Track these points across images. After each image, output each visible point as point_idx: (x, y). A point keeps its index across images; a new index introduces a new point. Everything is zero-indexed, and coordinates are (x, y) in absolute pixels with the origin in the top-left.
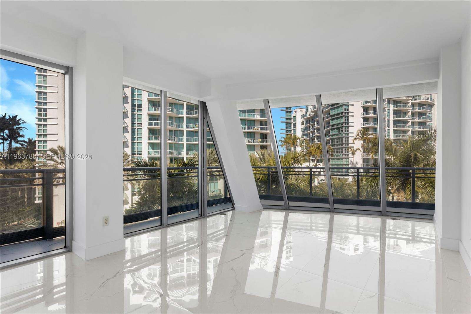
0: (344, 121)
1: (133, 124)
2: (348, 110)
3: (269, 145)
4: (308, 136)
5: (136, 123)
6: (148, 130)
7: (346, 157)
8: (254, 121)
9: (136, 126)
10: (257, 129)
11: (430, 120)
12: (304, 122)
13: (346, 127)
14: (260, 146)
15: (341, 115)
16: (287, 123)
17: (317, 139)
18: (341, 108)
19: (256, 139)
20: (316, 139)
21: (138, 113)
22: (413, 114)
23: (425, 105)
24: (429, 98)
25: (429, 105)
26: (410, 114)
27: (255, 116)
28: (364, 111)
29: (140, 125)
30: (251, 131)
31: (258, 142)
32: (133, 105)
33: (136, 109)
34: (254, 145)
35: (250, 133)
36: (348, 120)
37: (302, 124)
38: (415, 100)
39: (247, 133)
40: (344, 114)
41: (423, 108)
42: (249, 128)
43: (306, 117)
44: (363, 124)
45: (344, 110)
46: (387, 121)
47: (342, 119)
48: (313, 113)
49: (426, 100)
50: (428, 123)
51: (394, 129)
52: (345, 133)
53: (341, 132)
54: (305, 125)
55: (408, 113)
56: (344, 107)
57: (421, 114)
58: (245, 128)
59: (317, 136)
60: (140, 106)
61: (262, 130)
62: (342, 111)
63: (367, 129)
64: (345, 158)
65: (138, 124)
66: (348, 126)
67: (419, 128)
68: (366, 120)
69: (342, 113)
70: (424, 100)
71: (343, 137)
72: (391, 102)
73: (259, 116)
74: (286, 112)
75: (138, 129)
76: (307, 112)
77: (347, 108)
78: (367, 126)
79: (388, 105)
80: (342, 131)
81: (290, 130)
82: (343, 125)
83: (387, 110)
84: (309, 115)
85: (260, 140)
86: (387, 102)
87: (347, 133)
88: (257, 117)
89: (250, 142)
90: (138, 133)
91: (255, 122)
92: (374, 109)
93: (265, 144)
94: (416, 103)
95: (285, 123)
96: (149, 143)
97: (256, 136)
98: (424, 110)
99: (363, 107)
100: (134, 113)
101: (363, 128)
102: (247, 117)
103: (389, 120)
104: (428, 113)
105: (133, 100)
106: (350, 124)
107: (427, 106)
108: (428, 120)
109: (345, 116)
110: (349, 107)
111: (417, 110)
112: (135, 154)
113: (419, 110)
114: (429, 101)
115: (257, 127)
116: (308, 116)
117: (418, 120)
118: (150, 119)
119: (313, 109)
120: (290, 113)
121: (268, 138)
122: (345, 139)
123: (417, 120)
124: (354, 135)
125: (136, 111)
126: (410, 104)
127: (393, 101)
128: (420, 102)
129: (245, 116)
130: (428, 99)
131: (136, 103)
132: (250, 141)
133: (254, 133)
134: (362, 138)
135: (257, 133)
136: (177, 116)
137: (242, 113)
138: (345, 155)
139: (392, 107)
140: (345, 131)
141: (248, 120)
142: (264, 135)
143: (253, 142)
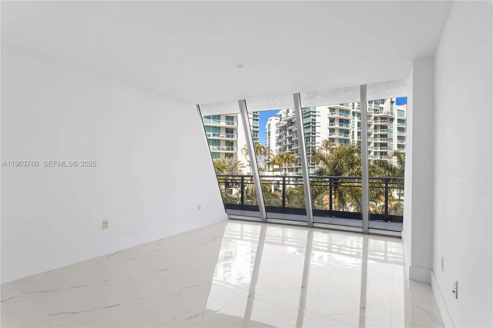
0: (311, 131)
2: (315, 120)
3: (234, 153)
4: (282, 145)
7: (313, 166)
8: (219, 128)
10: (223, 136)
11: (390, 132)
12: (278, 130)
13: (313, 136)
14: (225, 154)
15: (308, 125)
16: (254, 131)
17: (289, 148)
18: (309, 118)
19: (221, 147)
20: (287, 148)
22: (376, 127)
23: (386, 118)
24: (390, 112)
25: (390, 119)
26: (373, 127)
27: (221, 122)
28: (330, 122)
30: (216, 138)
31: (223, 149)
34: (219, 153)
35: (215, 140)
36: (315, 131)
37: (277, 133)
38: (378, 113)
40: (311, 124)
41: (384, 122)
42: (214, 135)
43: (280, 126)
44: (329, 135)
45: (311, 120)
46: (351, 132)
47: (309, 129)
48: (286, 122)
49: (387, 114)
50: (389, 136)
51: (358, 140)
52: (312, 143)
53: (308, 142)
54: (279, 134)
55: (372, 125)
56: (311, 117)
57: (383, 127)
58: (210, 135)
59: (289, 145)
61: (228, 137)
62: (309, 121)
63: (332, 140)
64: (312, 168)
66: (315, 136)
67: (381, 140)
68: (332, 131)
69: (309, 123)
70: (385, 114)
71: (310, 147)
72: (356, 114)
73: (225, 123)
74: (253, 120)
76: (280, 121)
77: (314, 118)
78: (333, 136)
79: (353, 117)
80: (309, 140)
81: (257, 139)
82: (310, 134)
83: (351, 122)
84: (283, 124)
85: (225, 147)
86: (351, 115)
87: (314, 143)
88: (223, 124)
89: (214, 150)
91: (221, 129)
92: (339, 120)
93: (230, 152)
94: (378, 116)
97: (221, 143)
98: (385, 123)
99: (330, 118)
101: (329, 138)
102: (212, 123)
103: (354, 131)
104: (389, 126)
106: (317, 134)
107: (388, 120)
108: (389, 133)
109: (312, 126)
110: (316, 118)
111: (379, 123)
113: (381, 123)
114: (390, 115)
115: (223, 134)
116: (281, 125)
117: (381, 132)
119: (285, 118)
121: (234, 146)
122: (312, 148)
123: (379, 132)
124: (320, 145)
126: (373, 117)
127: (357, 114)
128: (382, 115)
129: (210, 123)
130: (388, 113)
132: (215, 148)
133: (219, 140)
134: (325, 148)
135: (223, 140)
137: (206, 119)
138: (312, 164)
139: (356, 120)
140: (312, 141)
141: (213, 127)
142: (230, 142)
143: (217, 149)
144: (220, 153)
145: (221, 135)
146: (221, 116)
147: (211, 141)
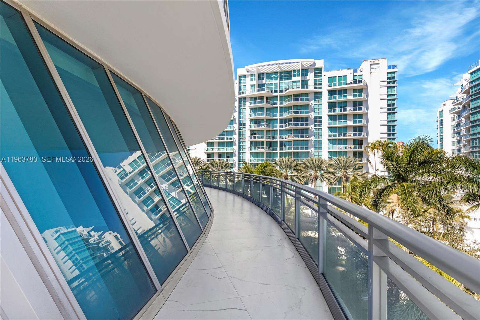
1: (240, 138)
3: (364, 151)
5: (241, 138)
6: (250, 143)
8: (346, 127)
9: (242, 140)
10: (350, 135)
14: (353, 153)
16: (389, 127)
19: (348, 146)
21: (243, 130)
27: (348, 122)
29: (245, 139)
30: (342, 137)
32: (240, 124)
33: (241, 127)
34: (346, 152)
35: (341, 139)
39: (338, 140)
42: (340, 135)
54: (456, 121)
58: (336, 135)
60: (244, 124)
61: (355, 135)
65: (243, 138)
73: (352, 122)
75: (243, 142)
85: (352, 146)
88: (350, 123)
89: (340, 149)
90: (243, 145)
91: (348, 129)
93: (359, 150)
95: (387, 126)
96: (251, 153)
97: (348, 142)
100: (241, 130)
105: (239, 121)
112: (241, 161)
118: (251, 134)
120: (395, 114)
121: (363, 144)
125: (242, 128)
131: (242, 122)
132: (341, 147)
133: (346, 139)
135: (350, 139)
136: (272, 129)
141: (339, 127)
142: (358, 140)
143: (344, 148)
144: (348, 152)
145: (348, 134)
146: (348, 116)
147: (338, 141)
